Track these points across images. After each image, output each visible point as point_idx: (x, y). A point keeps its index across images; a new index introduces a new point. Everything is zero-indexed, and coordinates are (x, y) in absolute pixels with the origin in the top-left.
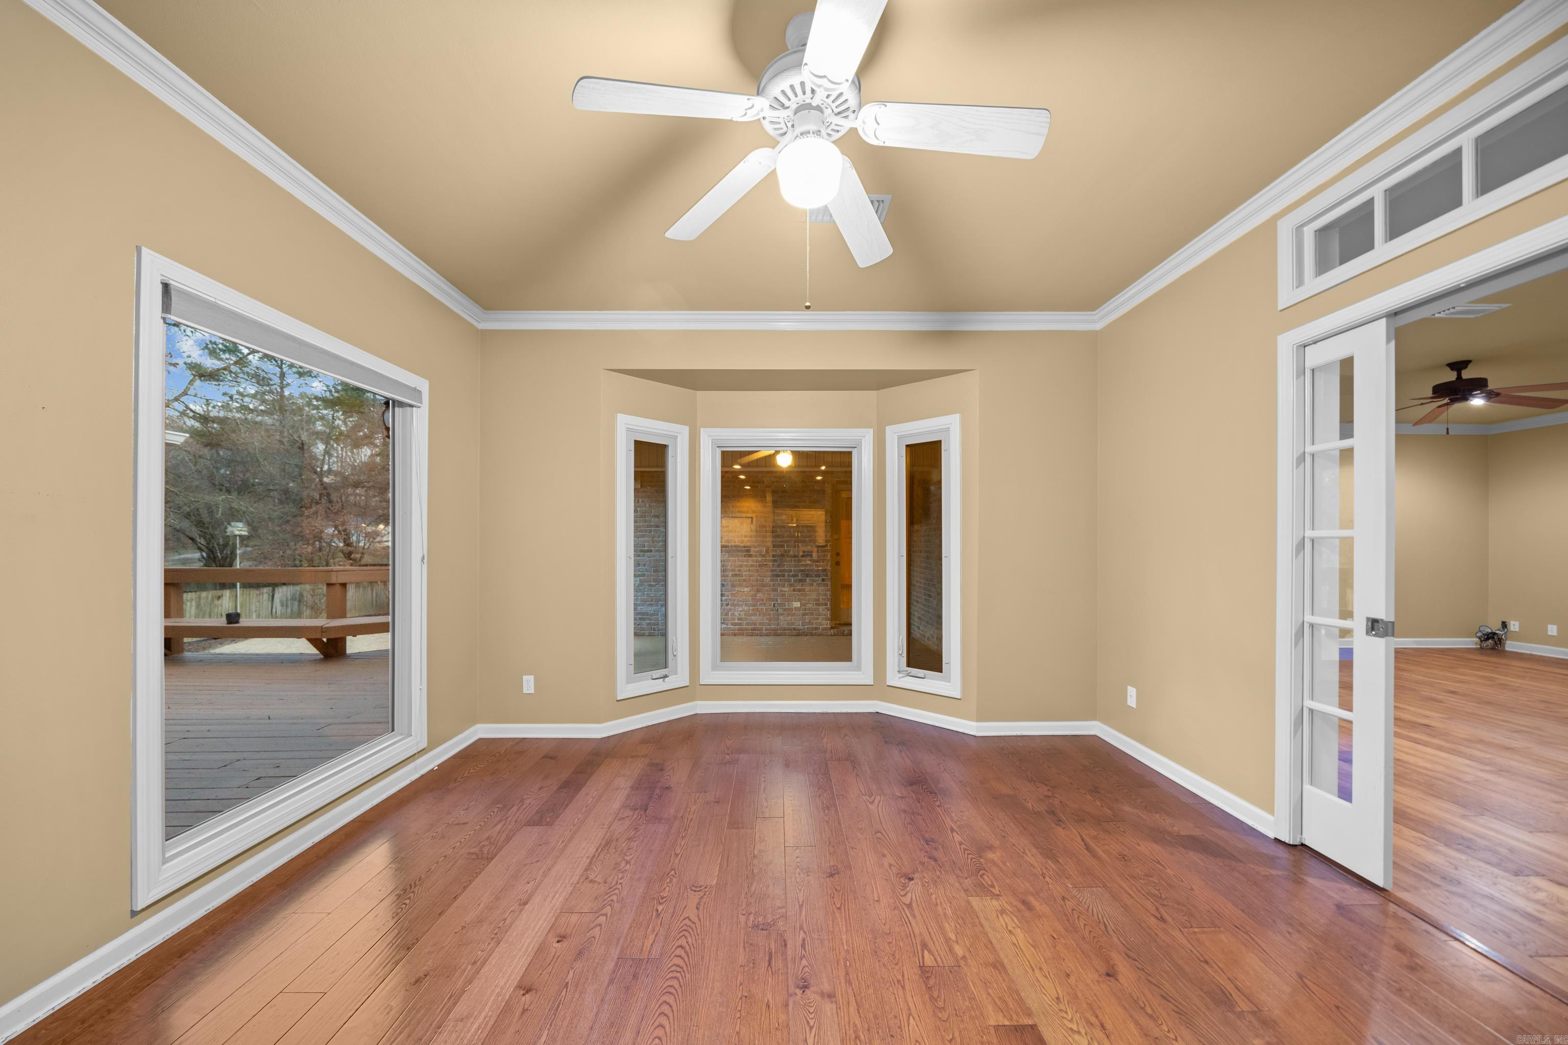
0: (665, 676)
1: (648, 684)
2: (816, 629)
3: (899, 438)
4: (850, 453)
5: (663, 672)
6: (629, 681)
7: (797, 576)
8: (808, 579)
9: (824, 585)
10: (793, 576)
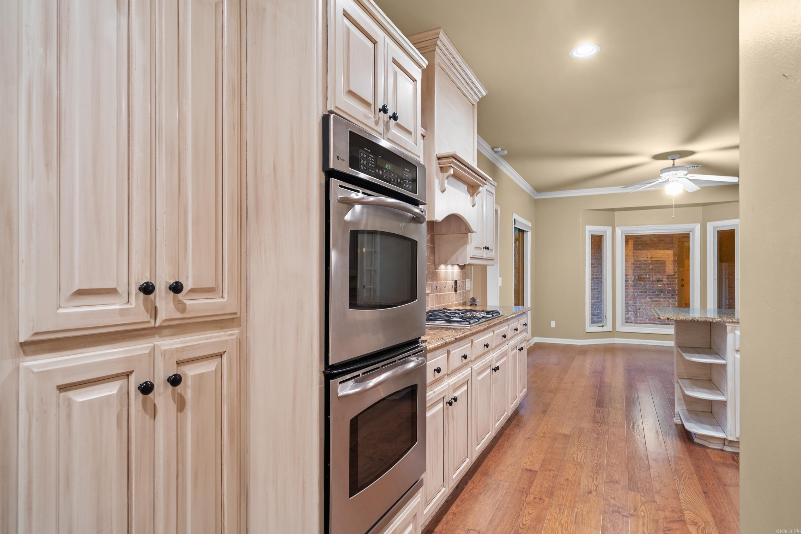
0: (603, 326)
1: (596, 328)
3: (714, 228)
4: (689, 234)
5: (601, 324)
6: (590, 326)
7: (655, 292)
8: (662, 295)
9: (674, 298)
10: (652, 292)
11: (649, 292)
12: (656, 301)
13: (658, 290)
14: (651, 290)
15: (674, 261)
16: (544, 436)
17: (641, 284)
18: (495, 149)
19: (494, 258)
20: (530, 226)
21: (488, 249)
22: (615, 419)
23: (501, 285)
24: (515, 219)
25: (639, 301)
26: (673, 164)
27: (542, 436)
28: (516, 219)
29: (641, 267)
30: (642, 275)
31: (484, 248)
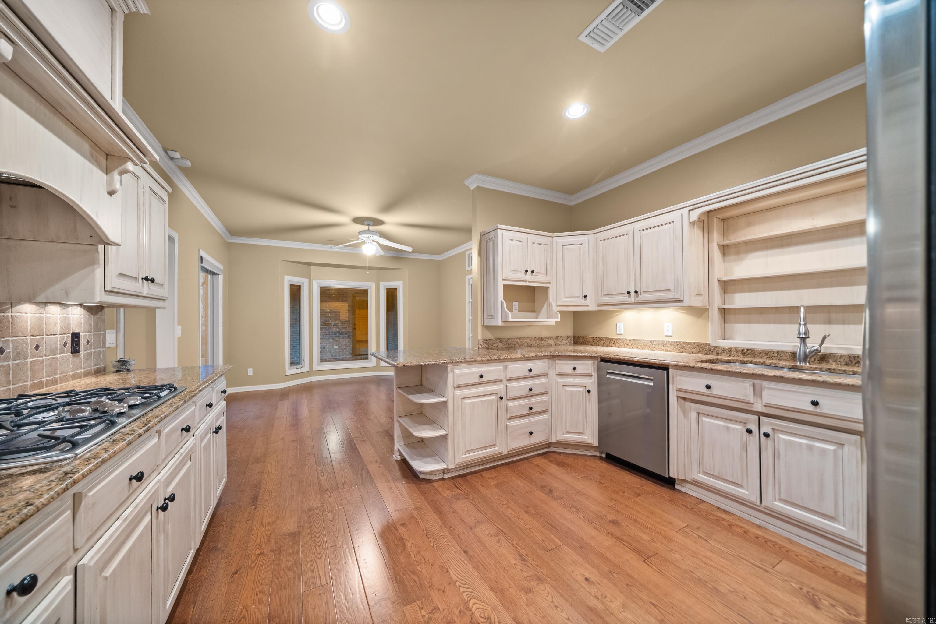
0: (301, 368)
1: (295, 370)
2: (346, 358)
3: (384, 286)
4: (368, 290)
5: (299, 366)
6: (289, 369)
7: (336, 334)
8: (341, 336)
9: (349, 338)
10: (334, 334)
11: (332, 334)
12: (337, 341)
13: (339, 332)
14: (333, 332)
15: (349, 310)
16: (261, 554)
17: (326, 328)
18: (169, 152)
19: (167, 297)
20: (222, 268)
21: (152, 281)
22: (342, 477)
23: (180, 335)
24: (201, 257)
25: (324, 341)
26: (369, 229)
27: (259, 554)
28: (203, 256)
29: (326, 315)
30: (327, 321)
31: (142, 279)
